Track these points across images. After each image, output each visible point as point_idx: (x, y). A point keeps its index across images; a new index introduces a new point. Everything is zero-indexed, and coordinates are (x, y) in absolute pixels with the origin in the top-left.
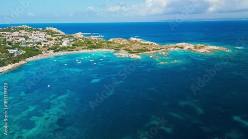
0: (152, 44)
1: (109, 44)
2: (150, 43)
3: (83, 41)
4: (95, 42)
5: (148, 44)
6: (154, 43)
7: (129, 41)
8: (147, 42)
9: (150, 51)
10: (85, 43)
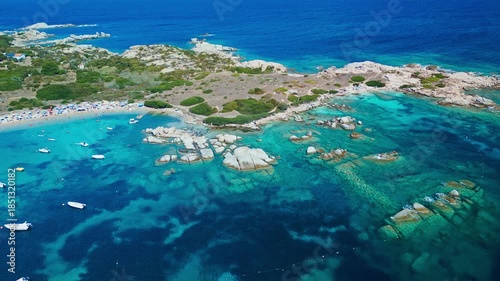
0: (270, 69)
1: (126, 75)
2: (264, 64)
3: (28, 62)
4: (74, 67)
5: (258, 71)
6: (276, 65)
7: (191, 54)
8: (255, 63)
9: (282, 108)
10: (36, 73)
